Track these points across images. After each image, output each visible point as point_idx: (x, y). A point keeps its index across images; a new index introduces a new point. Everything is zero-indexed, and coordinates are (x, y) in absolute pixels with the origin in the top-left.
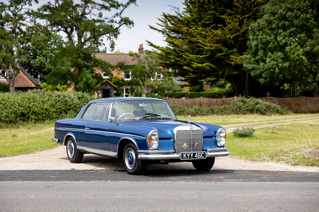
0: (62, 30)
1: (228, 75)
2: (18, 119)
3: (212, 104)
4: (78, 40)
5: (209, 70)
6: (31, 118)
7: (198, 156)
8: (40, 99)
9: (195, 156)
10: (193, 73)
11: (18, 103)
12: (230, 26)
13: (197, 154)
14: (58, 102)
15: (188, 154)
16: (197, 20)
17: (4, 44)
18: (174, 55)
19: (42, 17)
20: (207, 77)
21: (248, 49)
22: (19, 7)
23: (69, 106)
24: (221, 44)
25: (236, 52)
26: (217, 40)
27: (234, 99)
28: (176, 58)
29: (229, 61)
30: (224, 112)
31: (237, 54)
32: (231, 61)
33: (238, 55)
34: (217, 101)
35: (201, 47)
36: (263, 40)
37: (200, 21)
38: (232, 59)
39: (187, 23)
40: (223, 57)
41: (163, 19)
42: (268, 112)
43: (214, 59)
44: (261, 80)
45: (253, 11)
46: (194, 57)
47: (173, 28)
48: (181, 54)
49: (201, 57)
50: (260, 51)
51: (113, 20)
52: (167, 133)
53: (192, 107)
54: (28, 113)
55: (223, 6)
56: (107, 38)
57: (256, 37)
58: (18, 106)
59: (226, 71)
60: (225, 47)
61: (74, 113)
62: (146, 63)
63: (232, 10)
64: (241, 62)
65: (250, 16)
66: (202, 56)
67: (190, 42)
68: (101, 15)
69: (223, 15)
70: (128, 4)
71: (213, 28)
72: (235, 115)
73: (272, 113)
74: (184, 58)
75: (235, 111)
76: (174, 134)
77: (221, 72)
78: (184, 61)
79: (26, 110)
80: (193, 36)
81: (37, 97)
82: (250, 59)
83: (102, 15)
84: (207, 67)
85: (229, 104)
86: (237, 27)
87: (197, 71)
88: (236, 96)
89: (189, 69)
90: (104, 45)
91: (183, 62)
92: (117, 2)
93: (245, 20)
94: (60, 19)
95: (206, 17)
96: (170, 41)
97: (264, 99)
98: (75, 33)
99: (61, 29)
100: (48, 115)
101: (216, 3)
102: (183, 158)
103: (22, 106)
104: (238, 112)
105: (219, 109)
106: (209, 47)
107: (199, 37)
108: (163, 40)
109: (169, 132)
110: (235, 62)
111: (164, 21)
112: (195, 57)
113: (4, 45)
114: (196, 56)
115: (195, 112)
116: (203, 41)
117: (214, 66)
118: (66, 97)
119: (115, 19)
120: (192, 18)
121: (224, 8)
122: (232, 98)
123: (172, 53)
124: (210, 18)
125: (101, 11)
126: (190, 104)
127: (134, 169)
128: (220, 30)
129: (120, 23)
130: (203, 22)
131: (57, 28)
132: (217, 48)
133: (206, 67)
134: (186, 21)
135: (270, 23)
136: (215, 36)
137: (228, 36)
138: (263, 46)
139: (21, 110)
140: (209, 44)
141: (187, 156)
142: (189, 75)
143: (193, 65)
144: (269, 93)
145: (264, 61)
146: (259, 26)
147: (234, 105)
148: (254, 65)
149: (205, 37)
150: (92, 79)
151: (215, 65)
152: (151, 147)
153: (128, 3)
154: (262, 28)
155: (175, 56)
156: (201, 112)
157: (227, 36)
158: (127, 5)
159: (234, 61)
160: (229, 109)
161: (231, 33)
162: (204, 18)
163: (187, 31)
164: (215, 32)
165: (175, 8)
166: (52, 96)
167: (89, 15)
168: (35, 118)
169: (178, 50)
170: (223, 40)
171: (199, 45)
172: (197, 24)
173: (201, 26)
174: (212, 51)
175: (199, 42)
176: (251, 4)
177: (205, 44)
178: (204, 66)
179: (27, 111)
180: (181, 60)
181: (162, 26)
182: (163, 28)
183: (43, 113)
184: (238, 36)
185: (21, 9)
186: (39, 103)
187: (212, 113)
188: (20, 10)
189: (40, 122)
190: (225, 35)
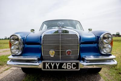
7: (66, 66)
9: (63, 67)
13: (65, 64)
15: (53, 63)
141: (50, 65)
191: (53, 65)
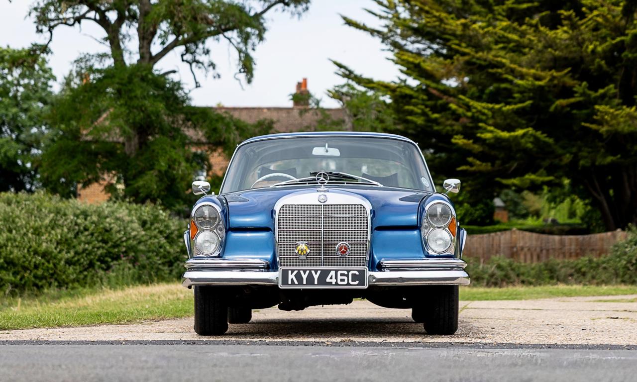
0: (89, 19)
1: (588, 165)
3: (548, 250)
4: (140, 48)
5: (531, 149)
8: (28, 223)
10: (482, 157)
12: (598, 16)
14: (82, 233)
18: (422, 104)
20: (527, 172)
23: (116, 246)
24: (569, 69)
25: (614, 96)
26: (555, 59)
27: (614, 237)
28: (430, 113)
29: (594, 122)
30: (589, 276)
31: (617, 101)
32: (600, 123)
33: (618, 105)
34: (562, 243)
35: (506, 81)
37: (499, 2)
38: (603, 117)
43: (543, 117)
46: (484, 108)
47: (416, 25)
48: (445, 99)
49: (508, 110)
53: (487, 260)
59: (581, 154)
60: (581, 79)
61: (130, 269)
64: (629, 126)
66: (508, 107)
67: (471, 67)
71: (543, 22)
72: (623, 287)
74: (454, 113)
75: (621, 273)
77: (568, 155)
78: (454, 122)
80: (478, 47)
81: (18, 217)
84: (527, 142)
85: (602, 252)
86: (618, 19)
87: (493, 153)
88: (623, 229)
89: (469, 144)
90: (214, 68)
91: (451, 126)
96: (411, 60)
99: (88, 15)
100: (51, 272)
104: (631, 277)
105: (572, 268)
106: (531, 79)
107: (500, 49)
108: (388, 59)
110: (611, 126)
111: (385, 2)
112: (490, 109)
114: (490, 106)
115: (499, 273)
116: (512, 62)
117: (547, 139)
118: (106, 217)
122: (609, 234)
123: (417, 98)
126: (480, 251)
128: (565, 28)
130: (510, 6)
131: (74, 13)
132: (556, 82)
133: (523, 141)
136: (551, 46)
137: (591, 47)
140: (533, 71)
142: (471, 165)
143: (482, 133)
147: (619, 257)
149: (518, 49)
150: (184, 164)
151: (549, 136)
155: (427, 106)
156: (518, 275)
157: (587, 47)
159: (607, 122)
160: (605, 268)
161: (597, 36)
163: (463, 30)
164: (551, 34)
166: (65, 215)
168: (13, 279)
169: (435, 89)
170: (573, 59)
171: (501, 74)
172: (491, 11)
173: (504, 16)
174: (540, 94)
175: (501, 65)
177: (519, 69)
178: (516, 137)
180: (443, 120)
182: (387, 22)
183: (36, 266)
184: (621, 47)
187: (552, 278)
189: (27, 292)
190: (580, 44)
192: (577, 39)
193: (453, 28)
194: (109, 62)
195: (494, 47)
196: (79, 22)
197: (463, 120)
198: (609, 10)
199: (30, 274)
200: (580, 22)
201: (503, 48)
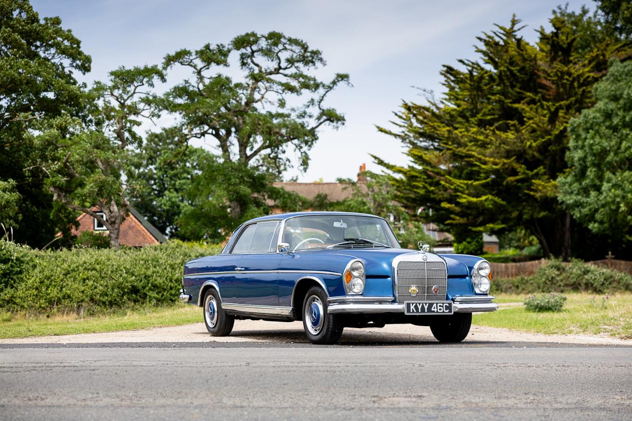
0: (209, 134)
1: (529, 218)
2: (125, 298)
3: (498, 273)
4: (240, 151)
5: (491, 209)
6: (150, 297)
7: (437, 308)
8: (167, 261)
9: (433, 309)
10: (462, 215)
11: (125, 268)
12: (533, 123)
13: (435, 305)
15: (420, 304)
16: (468, 114)
17: (102, 158)
18: (424, 182)
19: (173, 108)
20: (489, 223)
21: (567, 167)
22: (131, 89)
24: (515, 157)
25: (545, 173)
26: (507, 151)
27: (540, 263)
28: (428, 187)
29: (532, 190)
30: (520, 289)
31: (546, 177)
32: (536, 191)
33: (547, 179)
34: (507, 268)
35: (476, 165)
36: (594, 148)
37: (473, 115)
38: (537, 188)
39: (450, 119)
40: (519, 184)
41: (403, 113)
42: (608, 288)
43: (501, 188)
44: (593, 226)
45: (576, 94)
46: (461, 183)
47: (422, 131)
48: (438, 178)
49: (477, 184)
50: (589, 169)
51: (305, 113)
52: (381, 266)
54: (144, 288)
55: (518, 85)
56: (294, 147)
57: (580, 143)
58: (126, 273)
59: (525, 211)
60: (522, 164)
62: (368, 194)
63: (536, 93)
64: (554, 192)
65: (571, 103)
67: (455, 157)
68: (282, 104)
69: (519, 103)
70: (334, 83)
71: (498, 128)
73: (616, 291)
74: (444, 186)
75: (542, 286)
76: (392, 269)
77: (516, 212)
78: (444, 193)
79: (140, 282)
80: (460, 145)
81: (161, 258)
82: (570, 185)
83: (285, 103)
84: (488, 204)
85: (531, 273)
86: (546, 125)
87: (469, 211)
88: (545, 259)
89: (452, 207)
90: (289, 162)
91: (442, 195)
92: (315, 80)
93: (561, 111)
94: (205, 110)
95: (486, 108)
96: (416, 153)
97: (600, 264)
98: (233, 139)
101: (506, 81)
102: (409, 310)
103: (133, 275)
104: (548, 289)
105: (511, 283)
106: (491, 165)
107: (473, 145)
109: (385, 266)
110: (544, 193)
111: (404, 117)
112: (465, 184)
113: (101, 161)
114: (465, 182)
117: (502, 202)
119: (308, 111)
120: (458, 109)
121: (520, 88)
122: (537, 262)
123: (420, 177)
124: (493, 109)
125: (284, 95)
127: (322, 333)
128: (512, 132)
129: (319, 118)
130: (480, 118)
131: (201, 130)
132: (506, 166)
133: (486, 203)
134: (448, 117)
135: (608, 115)
136: (504, 143)
137: (528, 143)
138: (595, 159)
139: (131, 282)
140: (492, 159)
141: (416, 307)
142: (453, 219)
143: (460, 199)
144: (612, 254)
145: (598, 189)
146: (586, 122)
147: (541, 276)
148: (580, 197)
149: (484, 145)
151: (503, 200)
152: (351, 290)
153: (334, 80)
154: (592, 125)
155: (426, 183)
157: (526, 143)
158: (331, 86)
159: (540, 191)
160: (532, 283)
161: (533, 136)
162: (481, 109)
163: (449, 134)
164: (503, 135)
165: (425, 91)
166: (190, 256)
167: (259, 103)
168: (157, 296)
169: (432, 171)
170: (519, 151)
171: (472, 161)
172: (468, 121)
173: (475, 124)
174: (496, 172)
175: (473, 156)
176: (573, 82)
177: (483, 158)
178: (481, 201)
179: (142, 283)
180: (437, 191)
181: (400, 126)
182: (403, 129)
183: (171, 288)
184: (549, 143)
185: (134, 93)
186: (166, 268)
187: (497, 290)
188: (132, 95)
189: (165, 304)
190: (522, 142)
191: (420, 307)
192: (520, 138)
193: (442, 133)
194: (221, 161)
195: (470, 144)
196: (204, 136)
197: (449, 191)
198: (540, 119)
199: (167, 293)
200: (521, 128)
201: (475, 145)
